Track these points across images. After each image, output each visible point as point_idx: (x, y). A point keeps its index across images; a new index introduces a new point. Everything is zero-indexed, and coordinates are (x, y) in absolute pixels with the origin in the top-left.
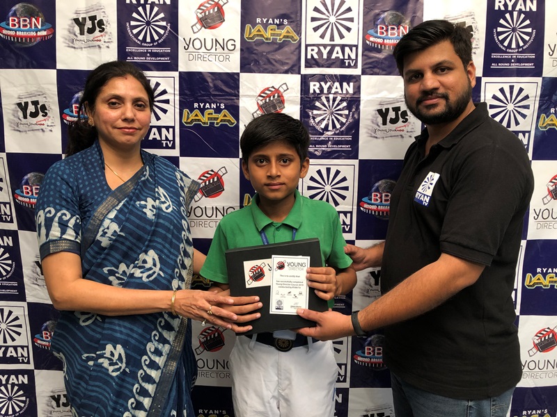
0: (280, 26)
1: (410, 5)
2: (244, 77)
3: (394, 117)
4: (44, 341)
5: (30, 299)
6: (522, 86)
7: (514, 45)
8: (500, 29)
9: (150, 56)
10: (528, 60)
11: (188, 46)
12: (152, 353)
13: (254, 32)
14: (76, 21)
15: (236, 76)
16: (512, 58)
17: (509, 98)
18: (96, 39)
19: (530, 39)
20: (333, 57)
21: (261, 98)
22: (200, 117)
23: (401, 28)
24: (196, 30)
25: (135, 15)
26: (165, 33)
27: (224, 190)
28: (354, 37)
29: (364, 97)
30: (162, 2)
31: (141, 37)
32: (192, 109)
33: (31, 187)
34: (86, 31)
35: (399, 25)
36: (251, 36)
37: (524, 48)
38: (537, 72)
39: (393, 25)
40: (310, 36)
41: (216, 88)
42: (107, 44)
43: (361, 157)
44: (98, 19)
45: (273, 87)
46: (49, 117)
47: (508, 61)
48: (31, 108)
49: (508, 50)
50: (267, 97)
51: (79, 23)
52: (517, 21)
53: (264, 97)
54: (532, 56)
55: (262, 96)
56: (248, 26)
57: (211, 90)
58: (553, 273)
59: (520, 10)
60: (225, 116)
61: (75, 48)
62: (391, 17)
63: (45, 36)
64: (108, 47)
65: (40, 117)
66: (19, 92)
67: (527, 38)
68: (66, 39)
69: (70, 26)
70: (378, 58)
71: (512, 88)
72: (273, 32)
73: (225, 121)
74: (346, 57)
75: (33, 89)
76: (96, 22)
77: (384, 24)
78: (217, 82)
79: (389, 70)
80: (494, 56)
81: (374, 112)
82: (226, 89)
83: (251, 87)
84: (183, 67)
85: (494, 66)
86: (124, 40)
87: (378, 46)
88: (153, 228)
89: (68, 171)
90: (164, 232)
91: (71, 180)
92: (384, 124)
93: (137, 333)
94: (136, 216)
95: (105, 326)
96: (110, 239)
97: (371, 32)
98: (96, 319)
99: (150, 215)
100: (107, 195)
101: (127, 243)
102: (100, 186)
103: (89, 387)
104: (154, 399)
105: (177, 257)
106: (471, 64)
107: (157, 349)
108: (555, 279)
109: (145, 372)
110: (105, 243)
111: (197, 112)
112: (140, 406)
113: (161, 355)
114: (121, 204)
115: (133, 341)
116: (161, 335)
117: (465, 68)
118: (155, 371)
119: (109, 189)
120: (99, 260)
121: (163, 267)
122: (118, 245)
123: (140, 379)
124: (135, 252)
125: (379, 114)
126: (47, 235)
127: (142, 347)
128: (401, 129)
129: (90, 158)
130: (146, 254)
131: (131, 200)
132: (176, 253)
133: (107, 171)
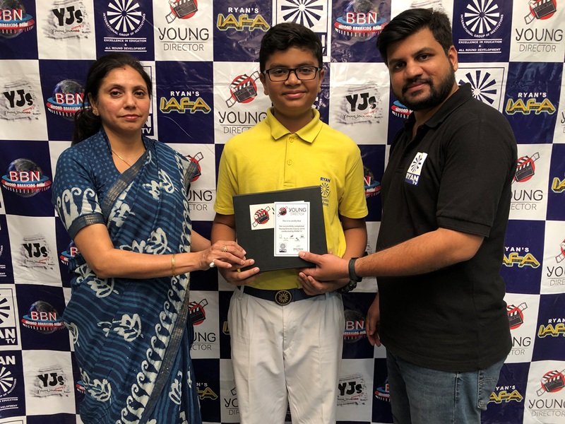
0: (252, 15)
2: (219, 67)
3: (362, 103)
4: (32, 321)
5: (18, 281)
6: (489, 71)
7: (481, 31)
8: (467, 15)
9: (128, 46)
10: (495, 46)
11: (163, 36)
12: (164, 321)
13: (226, 21)
14: (55, 11)
15: (209, 65)
16: (479, 44)
17: (475, 83)
18: (75, 29)
19: (497, 24)
21: (234, 86)
22: (176, 104)
23: (370, 15)
24: (170, 20)
25: (111, 5)
26: (140, 23)
27: (200, 174)
28: (323, 25)
29: (334, 82)
31: (117, 28)
32: (169, 98)
33: (18, 173)
34: (65, 21)
35: (367, 12)
36: (223, 25)
37: (492, 33)
38: (504, 56)
39: (362, 12)
41: (192, 77)
42: (85, 35)
44: (76, 10)
45: (245, 75)
46: (34, 105)
47: (475, 46)
48: (17, 97)
49: (475, 36)
50: (240, 85)
51: (58, 14)
52: (485, 6)
53: (236, 85)
54: (499, 41)
55: (235, 84)
56: (220, 15)
57: (186, 79)
58: (515, 251)
60: (200, 103)
61: (54, 38)
62: (359, 4)
63: (26, 27)
64: (86, 37)
65: (26, 105)
66: (6, 82)
67: (494, 23)
68: (46, 30)
69: (50, 17)
70: (348, 46)
71: (478, 73)
72: (244, 21)
73: (200, 108)
75: (17, 78)
76: (74, 12)
77: (353, 11)
78: (191, 71)
79: (358, 57)
80: (461, 41)
81: (343, 99)
82: (201, 78)
83: (224, 75)
84: (159, 57)
85: (461, 51)
86: (101, 30)
87: (346, 33)
88: (159, 208)
89: (81, 157)
90: (168, 211)
91: (85, 164)
92: (353, 110)
93: (151, 303)
94: (144, 197)
95: (123, 298)
96: (123, 219)
97: (340, 19)
98: (112, 292)
99: (155, 196)
100: (117, 178)
101: (138, 222)
102: (110, 170)
103: (104, 353)
104: (163, 362)
105: (181, 234)
106: (452, 49)
107: (167, 317)
108: (519, 258)
109: (157, 338)
110: (119, 222)
111: (173, 99)
112: (151, 368)
113: (170, 323)
114: (130, 187)
115: (148, 310)
116: (171, 304)
117: (446, 53)
118: (165, 337)
119: (118, 172)
120: (115, 239)
121: (170, 243)
122: (130, 224)
123: (152, 344)
124: (145, 230)
125: (348, 100)
126: (79, 210)
127: (156, 316)
128: (370, 114)
129: (97, 144)
130: (155, 232)
131: (138, 182)
132: (180, 230)
133: (114, 156)
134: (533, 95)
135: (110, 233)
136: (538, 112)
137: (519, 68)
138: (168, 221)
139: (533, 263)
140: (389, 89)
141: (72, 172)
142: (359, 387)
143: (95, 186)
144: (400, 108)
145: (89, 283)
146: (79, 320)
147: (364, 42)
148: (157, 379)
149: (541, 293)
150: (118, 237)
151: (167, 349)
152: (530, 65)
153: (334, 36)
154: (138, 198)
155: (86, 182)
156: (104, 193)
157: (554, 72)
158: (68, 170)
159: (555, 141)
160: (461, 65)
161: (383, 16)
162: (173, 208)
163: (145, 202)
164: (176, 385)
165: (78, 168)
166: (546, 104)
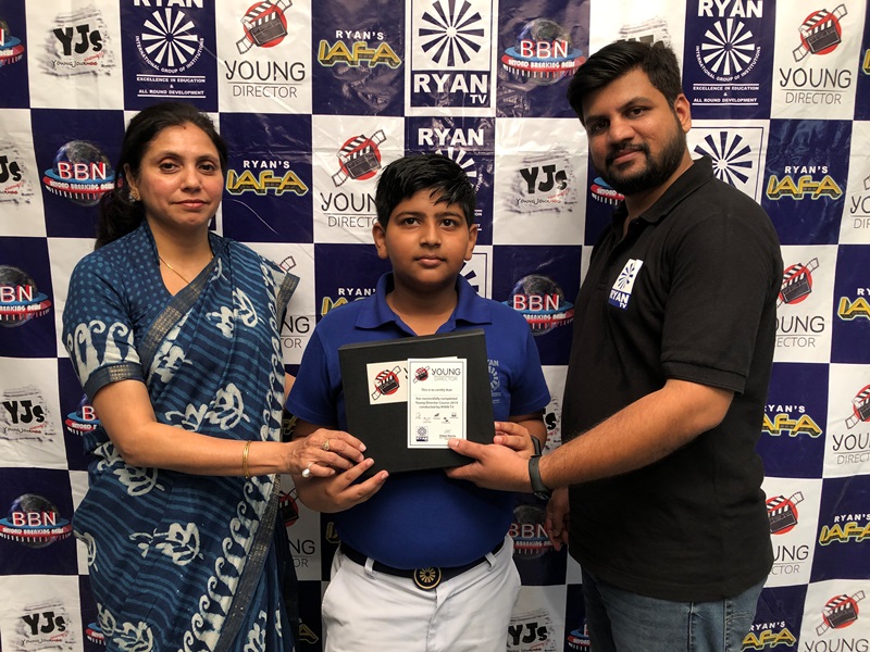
0: (372, 42)
1: (571, 10)
2: (319, 121)
3: (545, 181)
6: (739, 132)
7: (727, 71)
8: (705, 47)
9: (175, 89)
10: (748, 94)
11: (233, 73)
12: (237, 533)
13: (333, 51)
14: (58, 32)
15: (306, 120)
16: (724, 91)
17: (720, 151)
18: (89, 61)
19: (751, 61)
20: (453, 90)
21: (345, 153)
22: (253, 181)
23: (557, 44)
24: (243, 49)
25: (148, 24)
26: (195, 53)
28: (484, 58)
29: (501, 150)
30: (189, 5)
31: (159, 59)
32: (240, 170)
34: (73, 48)
35: (552, 40)
36: (328, 58)
37: (743, 74)
38: (762, 111)
39: (545, 40)
40: (418, 57)
41: (277, 137)
43: (496, 241)
44: (91, 30)
45: (363, 137)
46: (24, 181)
47: (719, 95)
49: (718, 79)
50: (354, 151)
51: (63, 36)
52: (732, 34)
53: (349, 151)
54: (755, 87)
55: (346, 150)
56: (323, 43)
57: (268, 141)
59: (738, 15)
60: (290, 180)
61: (57, 75)
62: (540, 27)
63: (10, 57)
64: (108, 74)
65: (10, 181)
67: (747, 59)
68: (43, 62)
69: (49, 42)
70: (523, 91)
71: (724, 136)
72: (361, 52)
73: (290, 187)
74: (473, 90)
76: (88, 34)
77: (531, 39)
78: (277, 129)
79: (539, 109)
80: (697, 87)
81: (515, 174)
82: (293, 140)
83: (330, 136)
84: (224, 107)
85: (697, 102)
86: (132, 63)
87: (520, 72)
88: (232, 351)
89: (108, 270)
90: (247, 357)
91: (115, 282)
92: (531, 191)
93: (216, 505)
94: (208, 335)
95: (171, 498)
96: (173, 371)
97: (510, 51)
98: (154, 487)
99: (226, 331)
100: (165, 303)
101: (196, 375)
102: (155, 291)
103: (140, 582)
104: (235, 598)
105: (266, 392)
106: (681, 99)
107: (242, 527)
108: (789, 422)
109: (226, 560)
110: (165, 375)
111: (248, 173)
112: (214, 608)
113: (247, 536)
114: (185, 318)
115: (211, 517)
116: (248, 505)
117: (671, 106)
118: (239, 559)
119: (168, 294)
120: (158, 401)
121: (248, 408)
122: (183, 378)
123: (217, 570)
124: (207, 387)
125: (523, 176)
126: (101, 357)
127: (224, 525)
128: (557, 198)
129: (136, 248)
130: (224, 390)
131: (198, 310)
132: (265, 387)
133: (162, 267)
134: (808, 170)
135: (150, 392)
136: (816, 196)
137: (785, 127)
138: (246, 372)
139: (811, 430)
140: (587, 160)
141: (92, 296)
142: (543, 630)
143: (130, 317)
144: (604, 188)
145: (117, 472)
146: (98, 529)
147: (549, 86)
148: (224, 625)
149: (824, 477)
150: (164, 399)
151: (241, 578)
152: (801, 125)
153: (503, 77)
154: (198, 336)
155: (115, 312)
156: (144, 329)
157: (839, 135)
158: (87, 292)
159: (843, 240)
160: (696, 123)
161: (577, 47)
162: (254, 351)
163: (210, 342)
164: (256, 633)
165: (103, 288)
166: (827, 184)
